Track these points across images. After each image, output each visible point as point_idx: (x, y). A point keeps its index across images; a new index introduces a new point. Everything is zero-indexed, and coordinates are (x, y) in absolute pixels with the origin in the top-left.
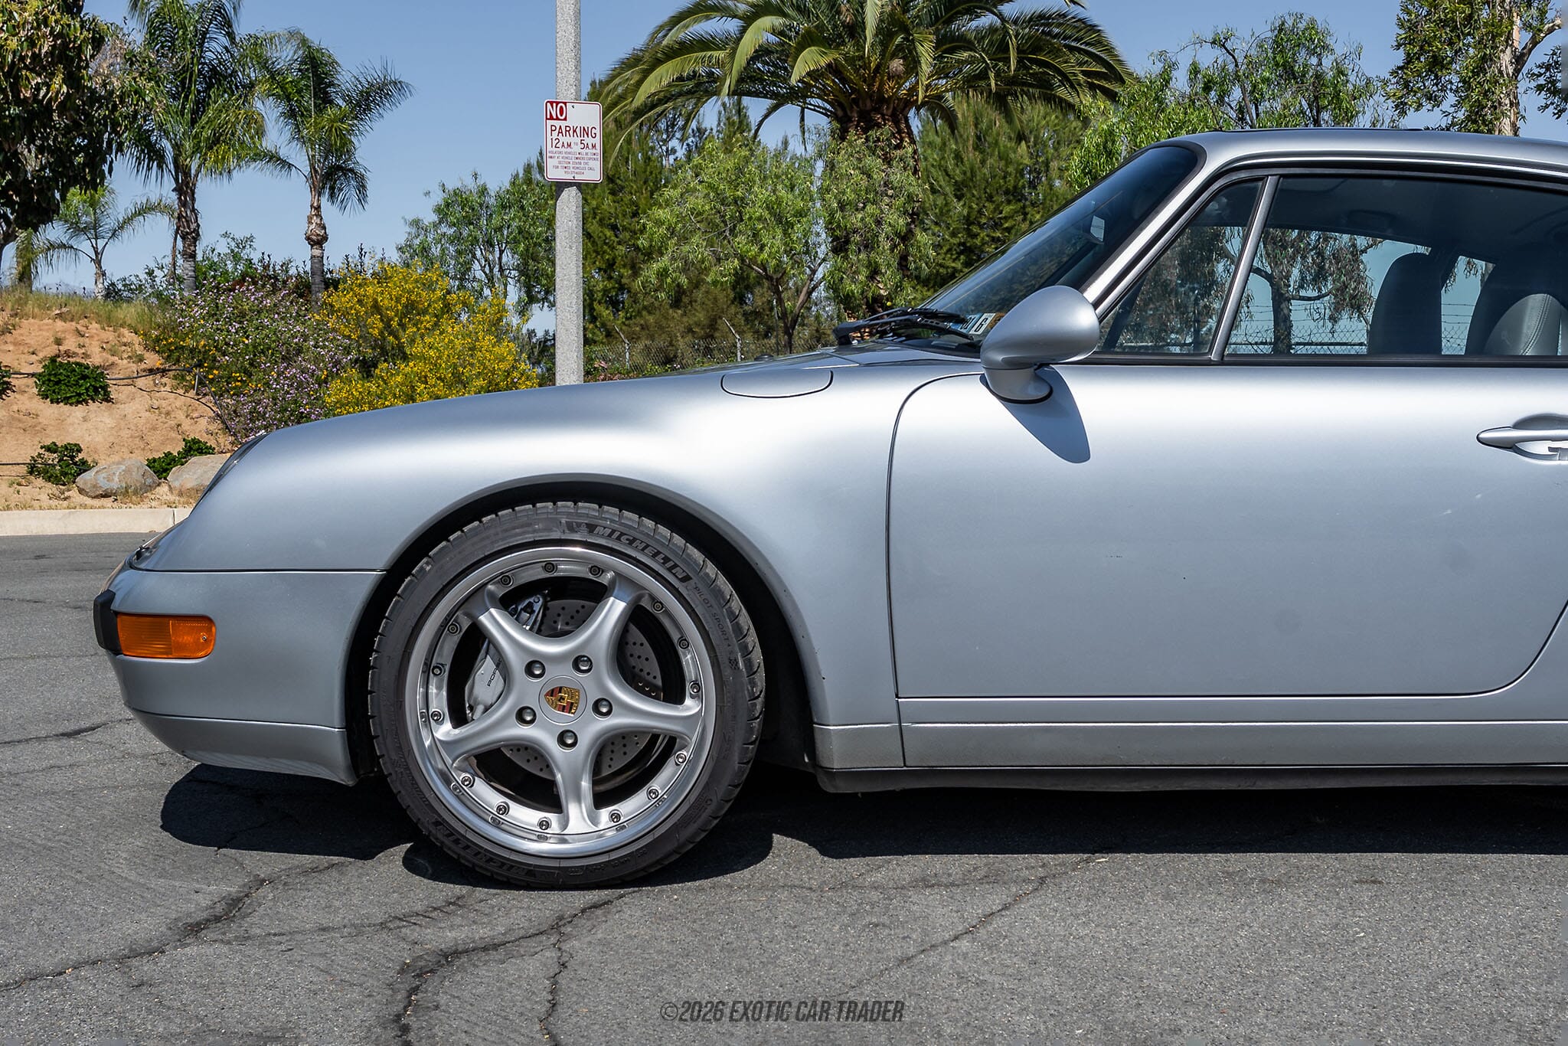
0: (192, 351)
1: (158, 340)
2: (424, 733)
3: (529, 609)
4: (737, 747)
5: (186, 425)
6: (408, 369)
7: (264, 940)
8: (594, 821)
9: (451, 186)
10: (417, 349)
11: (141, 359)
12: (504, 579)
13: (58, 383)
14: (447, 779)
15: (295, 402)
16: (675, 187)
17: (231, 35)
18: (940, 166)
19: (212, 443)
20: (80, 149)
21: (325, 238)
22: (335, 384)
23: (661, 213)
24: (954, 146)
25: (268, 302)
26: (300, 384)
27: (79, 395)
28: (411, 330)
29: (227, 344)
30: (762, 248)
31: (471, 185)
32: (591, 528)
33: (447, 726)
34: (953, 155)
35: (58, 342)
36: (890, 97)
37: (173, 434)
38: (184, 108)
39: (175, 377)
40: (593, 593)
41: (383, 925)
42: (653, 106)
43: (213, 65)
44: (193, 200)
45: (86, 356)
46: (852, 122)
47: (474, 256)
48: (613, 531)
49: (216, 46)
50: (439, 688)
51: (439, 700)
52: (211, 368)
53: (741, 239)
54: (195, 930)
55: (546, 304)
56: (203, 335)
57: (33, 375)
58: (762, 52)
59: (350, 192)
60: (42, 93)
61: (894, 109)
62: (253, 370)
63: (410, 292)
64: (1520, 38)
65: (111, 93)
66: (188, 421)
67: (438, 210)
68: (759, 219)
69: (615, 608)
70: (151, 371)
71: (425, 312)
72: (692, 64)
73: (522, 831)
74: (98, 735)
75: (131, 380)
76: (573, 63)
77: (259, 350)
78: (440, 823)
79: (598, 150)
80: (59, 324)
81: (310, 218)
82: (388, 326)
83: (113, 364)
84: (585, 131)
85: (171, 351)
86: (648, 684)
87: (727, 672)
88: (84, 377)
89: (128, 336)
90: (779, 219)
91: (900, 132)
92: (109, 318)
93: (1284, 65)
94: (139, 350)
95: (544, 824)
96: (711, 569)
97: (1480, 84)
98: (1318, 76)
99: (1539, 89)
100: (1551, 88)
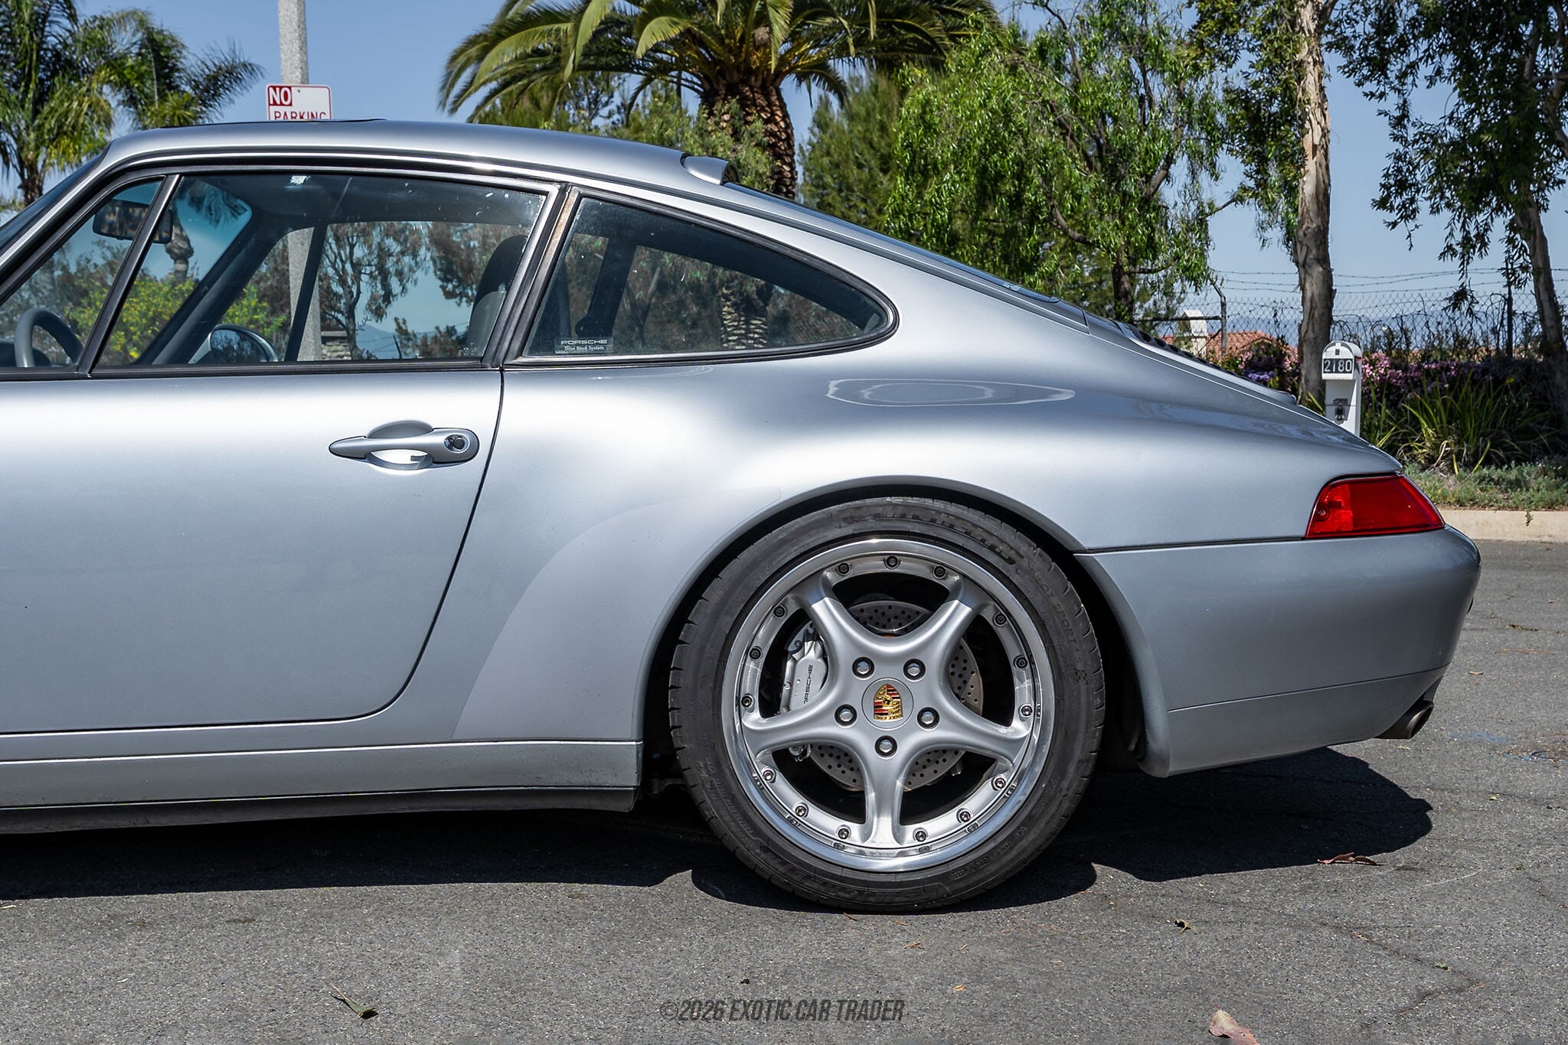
17: (73, 18)
18: (865, 138)
24: (879, 117)
34: (877, 127)
36: (758, 68)
38: (24, 97)
43: (56, 51)
46: (719, 95)
49: (58, 29)
58: (607, 24)
61: (764, 80)
72: (540, 39)
76: (297, 44)
93: (1111, 26)
97: (1271, 42)
98: (1143, 37)
99: (1330, 46)
100: (1342, 44)
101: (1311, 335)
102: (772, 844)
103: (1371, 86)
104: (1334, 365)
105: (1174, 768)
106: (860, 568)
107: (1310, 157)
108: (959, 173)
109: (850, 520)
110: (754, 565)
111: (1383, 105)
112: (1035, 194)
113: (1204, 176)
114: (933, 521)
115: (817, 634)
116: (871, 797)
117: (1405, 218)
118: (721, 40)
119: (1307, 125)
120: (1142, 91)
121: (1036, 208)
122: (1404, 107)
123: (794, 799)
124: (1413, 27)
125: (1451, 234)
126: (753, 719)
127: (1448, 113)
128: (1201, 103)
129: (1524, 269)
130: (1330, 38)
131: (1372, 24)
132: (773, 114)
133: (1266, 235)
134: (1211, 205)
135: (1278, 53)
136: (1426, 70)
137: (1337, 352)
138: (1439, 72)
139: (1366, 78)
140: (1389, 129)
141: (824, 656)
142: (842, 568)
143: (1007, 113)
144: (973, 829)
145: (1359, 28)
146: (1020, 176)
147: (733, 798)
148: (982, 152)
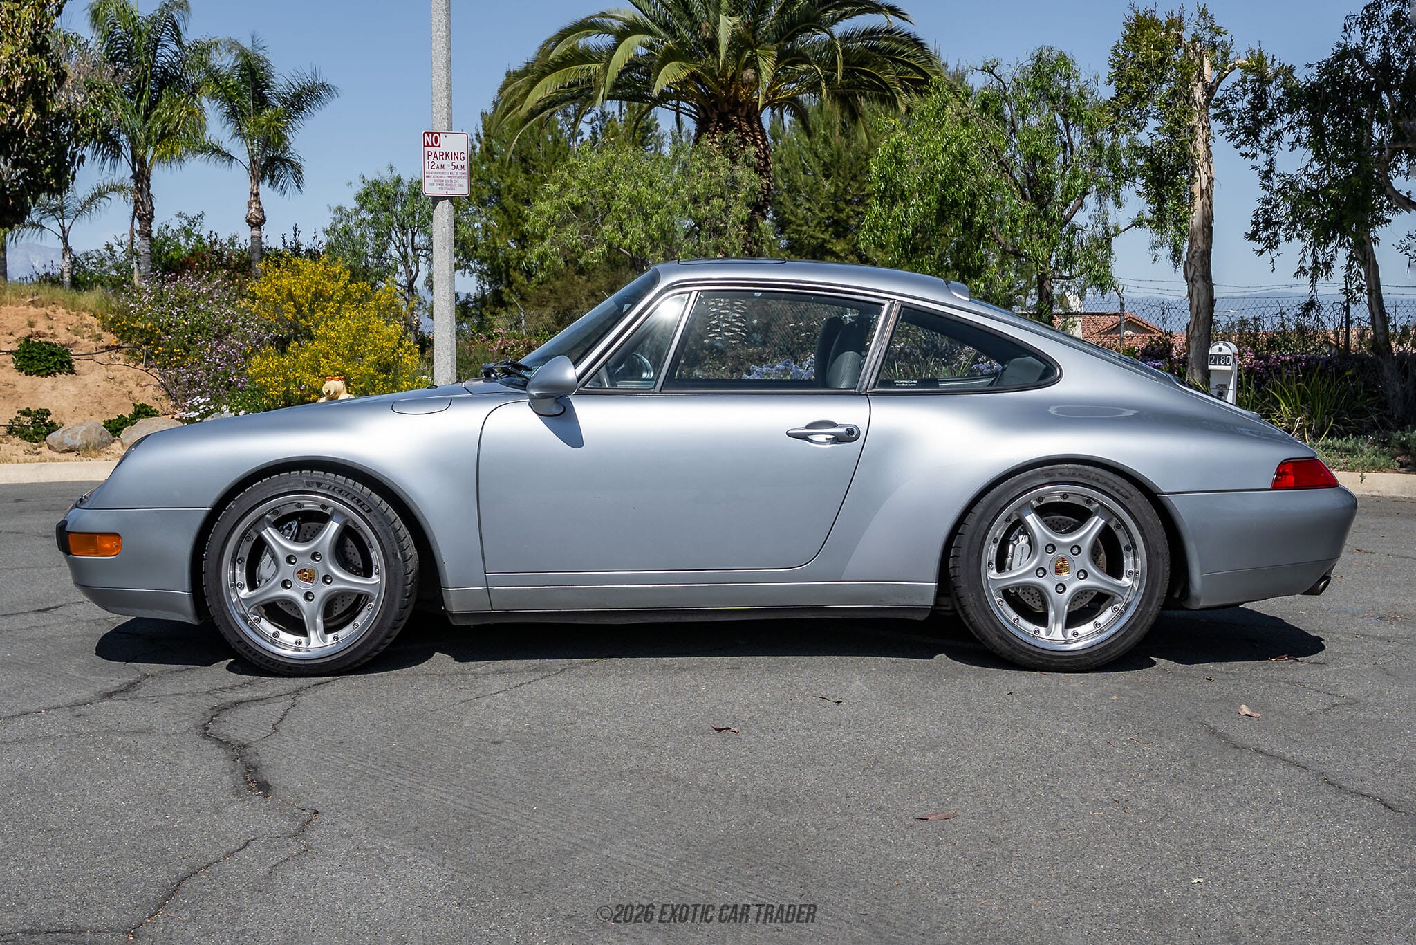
0: (141, 331)
1: (113, 322)
2: (233, 595)
3: (290, 528)
4: (398, 600)
5: (136, 392)
6: (313, 348)
7: (144, 699)
8: (324, 640)
9: (370, 178)
10: (321, 331)
11: (99, 338)
12: (274, 511)
13: (30, 359)
14: (245, 619)
15: (225, 373)
16: (554, 183)
17: (179, 43)
18: (811, 149)
19: (156, 407)
20: (47, 162)
21: (263, 221)
22: (256, 360)
23: (543, 206)
24: (823, 132)
25: (204, 290)
26: (229, 359)
27: (49, 368)
28: (318, 314)
29: (170, 325)
30: (625, 237)
31: (386, 176)
32: (319, 485)
33: (246, 590)
34: (821, 139)
35: (31, 325)
36: (744, 101)
37: (125, 400)
38: (138, 105)
39: (127, 353)
40: (321, 518)
41: (208, 693)
42: (543, 109)
43: (164, 68)
44: (148, 186)
45: (54, 336)
46: (713, 122)
47: (390, 237)
48: (331, 486)
49: (167, 53)
50: (241, 570)
51: (241, 577)
52: (157, 345)
53: (608, 227)
54: (109, 695)
55: (467, 270)
56: (151, 319)
57: (11, 352)
58: (632, 65)
59: (287, 178)
60: (16, 120)
61: (748, 111)
62: (191, 347)
63: (317, 283)
64: (1209, 74)
65: (74, 114)
66: (138, 389)
67: (359, 198)
68: (624, 210)
69: (333, 527)
70: (108, 348)
71: (330, 299)
72: (574, 73)
73: (285, 645)
74: (60, 611)
75: (91, 355)
76: (445, 101)
77: (195, 330)
78: (241, 641)
79: (466, 170)
80: (32, 309)
81: (250, 203)
82: (299, 311)
83: (76, 342)
84: (456, 156)
85: (125, 333)
86: (355, 567)
87: (391, 560)
88: (53, 354)
89: (89, 319)
90: (640, 209)
91: (753, 130)
92: (73, 304)
93: (1041, 88)
94: (98, 331)
95: (298, 643)
96: (384, 505)
97: (1172, 113)
98: (1067, 98)
99: (1216, 117)
100: (1225, 116)
101: (1196, 334)
102: (1005, 635)
103: (1246, 149)
104: (1218, 359)
105: (1203, 604)
106: (1048, 500)
107: (1198, 199)
108: (922, 199)
109: (1047, 475)
110: (999, 497)
111: (1254, 162)
112: (983, 218)
113: (1110, 203)
114: (1089, 477)
115: (1026, 531)
116: (1052, 614)
117: (1270, 247)
118: (715, 79)
119: (1197, 175)
120: (1065, 139)
121: (983, 229)
122: (1271, 163)
123: (1013, 615)
124: (1280, 104)
125: (1303, 258)
126: (993, 574)
127: (1304, 166)
128: (1110, 149)
129: (1360, 289)
130: (1217, 111)
131: (1249, 102)
132: (755, 138)
133: (1158, 252)
134: (1116, 228)
135: (1177, 122)
136: (1288, 138)
137: (1220, 350)
138: (1298, 140)
139: (1243, 142)
140: (1259, 180)
141: (1029, 543)
142: (1040, 499)
143: (963, 157)
144: (1102, 632)
145: (1239, 105)
146: (972, 204)
147: (986, 612)
148: (943, 184)
